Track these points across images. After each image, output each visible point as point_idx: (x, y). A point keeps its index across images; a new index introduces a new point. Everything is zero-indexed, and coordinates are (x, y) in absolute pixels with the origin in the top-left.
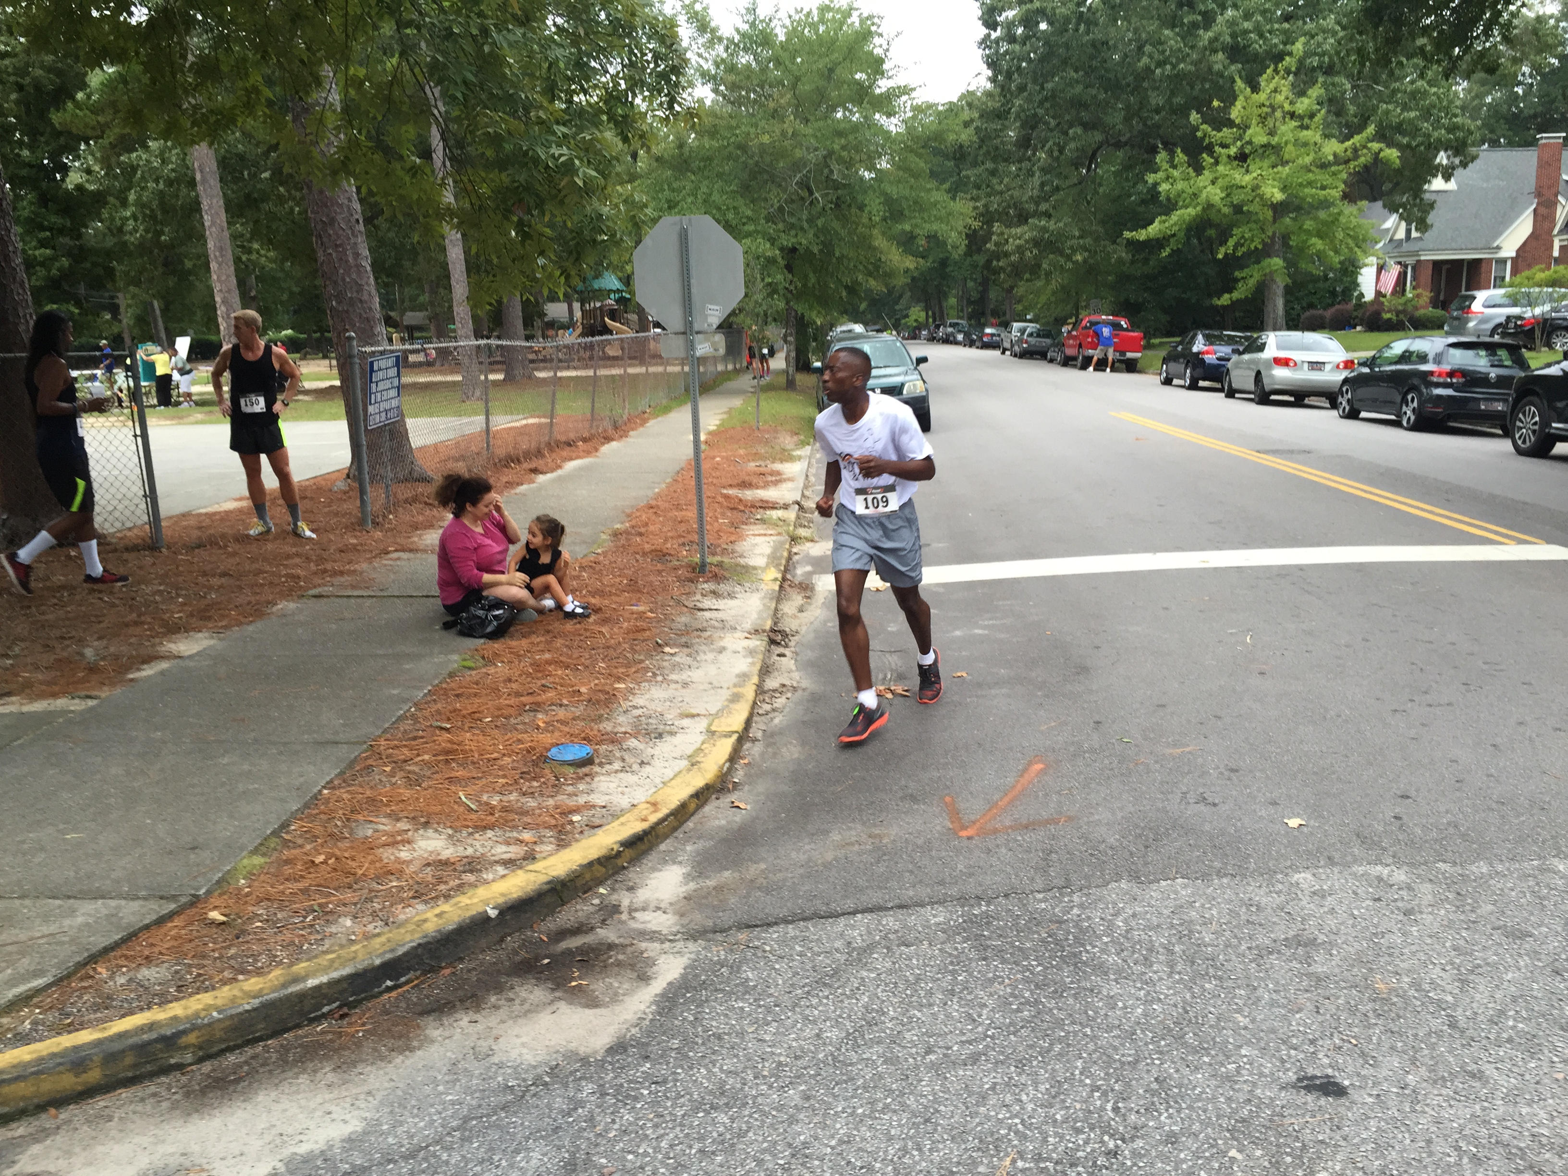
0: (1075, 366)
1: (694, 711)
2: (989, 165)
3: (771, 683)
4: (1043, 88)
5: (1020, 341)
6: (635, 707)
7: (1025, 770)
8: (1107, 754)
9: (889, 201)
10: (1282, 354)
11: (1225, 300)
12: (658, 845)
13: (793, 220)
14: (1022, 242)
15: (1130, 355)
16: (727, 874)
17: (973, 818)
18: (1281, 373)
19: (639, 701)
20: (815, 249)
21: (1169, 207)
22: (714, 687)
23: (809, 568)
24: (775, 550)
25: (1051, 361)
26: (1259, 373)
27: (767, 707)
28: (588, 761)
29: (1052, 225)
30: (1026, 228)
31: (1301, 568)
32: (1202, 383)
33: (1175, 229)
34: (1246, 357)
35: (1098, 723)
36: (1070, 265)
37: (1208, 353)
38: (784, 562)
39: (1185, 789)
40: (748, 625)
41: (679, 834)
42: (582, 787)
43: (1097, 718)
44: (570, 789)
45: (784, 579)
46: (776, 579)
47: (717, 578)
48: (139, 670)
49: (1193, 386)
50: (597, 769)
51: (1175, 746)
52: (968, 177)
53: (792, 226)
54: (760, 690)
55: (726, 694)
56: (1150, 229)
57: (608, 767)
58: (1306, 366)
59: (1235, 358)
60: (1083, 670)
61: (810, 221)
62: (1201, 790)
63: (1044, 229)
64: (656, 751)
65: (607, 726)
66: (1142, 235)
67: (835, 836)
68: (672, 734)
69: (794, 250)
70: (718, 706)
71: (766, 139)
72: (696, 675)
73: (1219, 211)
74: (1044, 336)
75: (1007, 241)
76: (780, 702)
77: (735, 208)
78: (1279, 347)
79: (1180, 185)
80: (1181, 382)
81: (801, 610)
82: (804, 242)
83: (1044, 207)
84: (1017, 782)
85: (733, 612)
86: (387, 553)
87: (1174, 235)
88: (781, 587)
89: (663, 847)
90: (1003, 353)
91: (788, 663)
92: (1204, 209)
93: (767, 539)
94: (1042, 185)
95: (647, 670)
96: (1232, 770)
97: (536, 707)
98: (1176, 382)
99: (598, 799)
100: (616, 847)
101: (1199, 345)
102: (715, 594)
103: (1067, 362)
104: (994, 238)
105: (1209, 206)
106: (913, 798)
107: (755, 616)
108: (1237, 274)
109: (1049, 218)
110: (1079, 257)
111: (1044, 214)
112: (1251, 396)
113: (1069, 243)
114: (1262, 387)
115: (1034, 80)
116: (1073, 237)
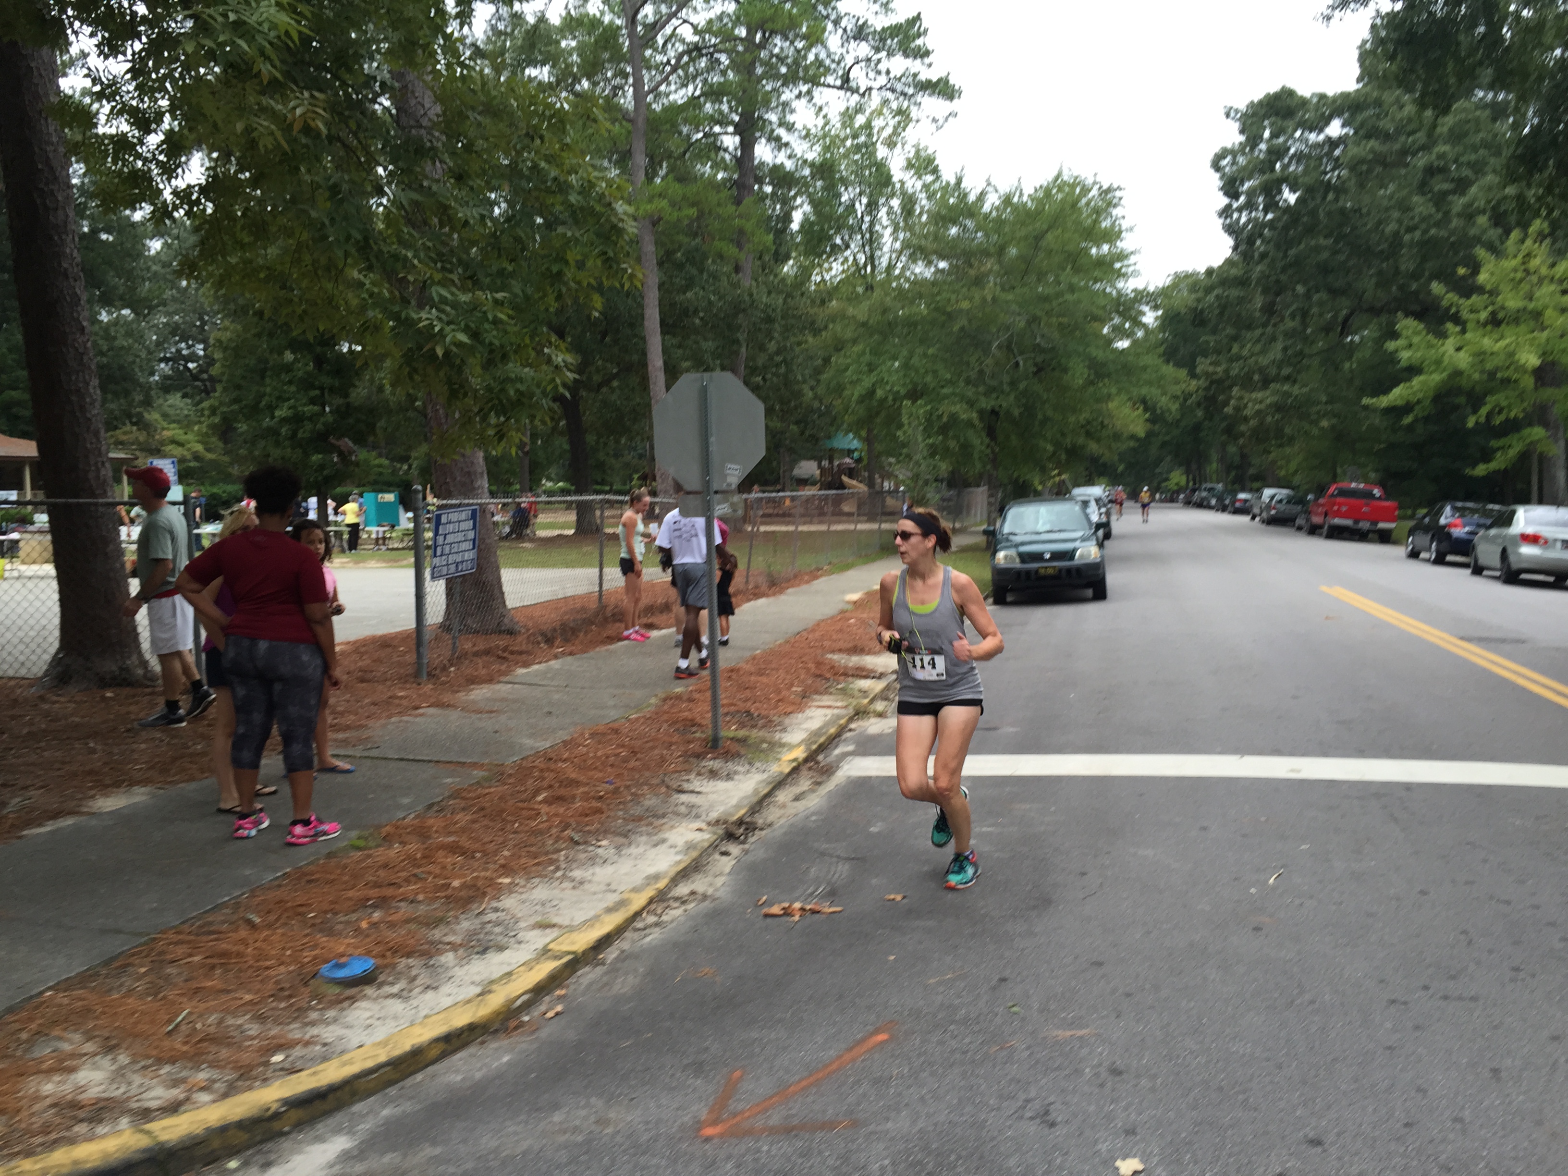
0: (1320, 535)
1: (555, 920)
2: (1230, 331)
3: (683, 890)
4: (1286, 255)
5: (1269, 507)
6: (496, 910)
7: (863, 1040)
8: (977, 1028)
10: (1530, 530)
11: (1481, 470)
12: (352, 1103)
13: (993, 383)
14: (1262, 406)
15: (1382, 525)
16: (387, 1159)
17: (740, 1106)
18: (1527, 550)
19: (508, 902)
20: (1016, 412)
21: (1411, 373)
22: (609, 888)
23: (851, 748)
24: (826, 725)
25: (1300, 528)
26: (1504, 551)
27: (652, 919)
28: (367, 979)
29: (1296, 390)
30: (1268, 392)
31: (1408, 787)
32: (1450, 558)
33: (1420, 395)
34: (1493, 532)
35: (1003, 980)
36: (1315, 431)
37: (1456, 526)
38: (822, 740)
39: (1033, 1094)
40: (714, 815)
41: (393, 1091)
42: (331, 1014)
43: (1007, 973)
44: (314, 1015)
45: (806, 760)
46: (795, 760)
47: (730, 755)
48: (40, 825)
49: (1440, 561)
50: (369, 991)
51: (1071, 1025)
52: (1207, 342)
53: (994, 389)
54: (661, 898)
55: (612, 899)
56: (1391, 395)
57: (388, 989)
58: (1559, 545)
59: (1482, 532)
60: (1044, 902)
61: (1011, 384)
62: (1052, 1099)
63: (1287, 394)
64: (459, 972)
65: (437, 934)
66: (1381, 402)
67: (557, 1117)
68: (501, 948)
69: (994, 412)
70: (591, 914)
71: (965, 305)
72: (601, 874)
73: (1469, 376)
74: (1296, 503)
75: (1245, 406)
76: (675, 913)
78: (1528, 522)
79: (1423, 352)
80: (1428, 556)
81: (797, 799)
82: (1004, 405)
83: (1286, 371)
84: (839, 1057)
85: (712, 797)
86: (417, 708)
87: (1419, 402)
88: (795, 770)
89: (358, 1107)
90: (1253, 518)
91: (726, 864)
92: (1452, 375)
93: (829, 712)
94: (1285, 349)
95: (552, 862)
96: (1116, 1072)
97: (382, 902)
98: (1423, 555)
99: (328, 1033)
100: (274, 1107)
101: (1447, 517)
102: (713, 774)
103: (1313, 531)
104: (1232, 402)
105: (1457, 373)
106: (698, 1068)
107: (734, 802)
108: (1494, 443)
109: (1295, 382)
110: (1325, 423)
111: (1287, 378)
112: (1498, 574)
113: (1315, 409)
114: (1509, 565)
115: (1278, 246)
116: (1319, 403)
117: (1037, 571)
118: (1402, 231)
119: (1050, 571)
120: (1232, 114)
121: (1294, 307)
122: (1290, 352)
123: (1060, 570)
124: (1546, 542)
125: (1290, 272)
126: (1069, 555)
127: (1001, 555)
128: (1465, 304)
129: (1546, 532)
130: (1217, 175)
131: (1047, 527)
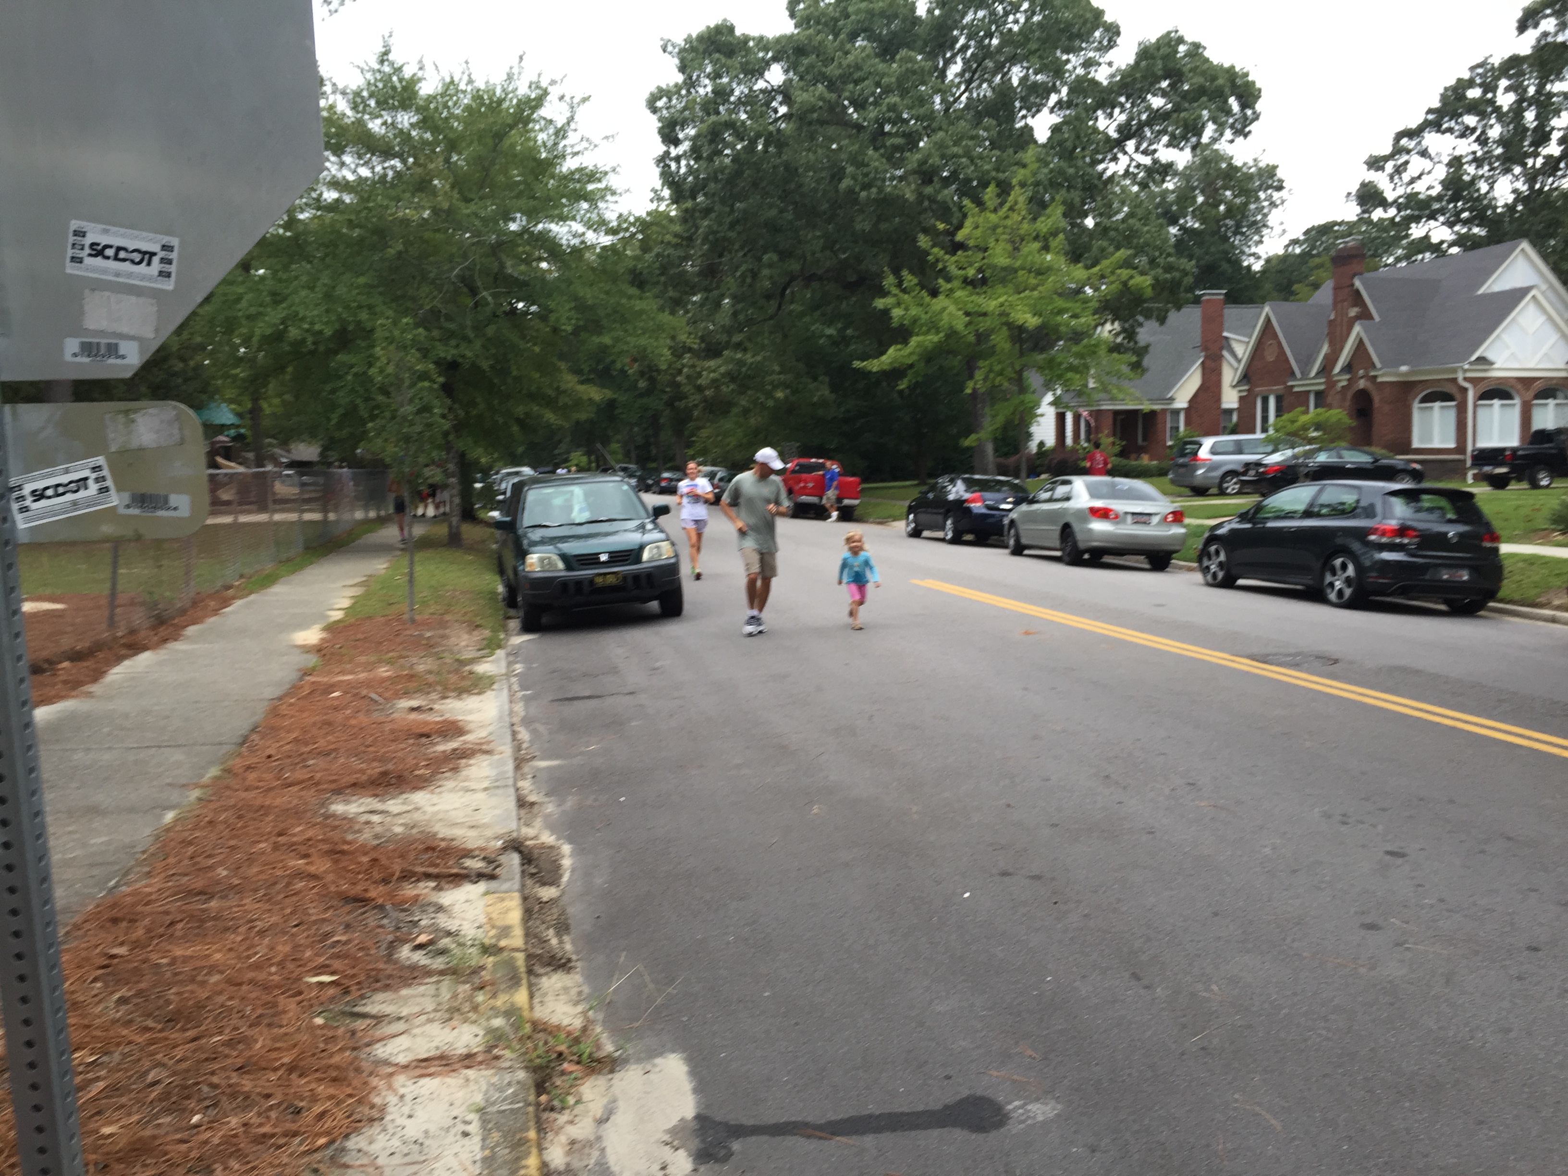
4: (732, 211)
9: (581, 307)
10: (1099, 504)
13: (452, 326)
14: (716, 376)
18: (1099, 526)
20: (485, 365)
21: (902, 334)
26: (1065, 528)
29: (749, 358)
30: (719, 361)
32: (966, 537)
33: (915, 359)
34: (1039, 507)
36: (770, 403)
37: (972, 500)
53: (451, 334)
56: (884, 358)
58: (1129, 519)
59: (1020, 508)
61: (475, 328)
63: (741, 363)
66: (875, 365)
69: (454, 364)
73: (962, 338)
75: (699, 375)
77: (370, 307)
78: (1094, 496)
79: (914, 311)
80: (940, 534)
82: (469, 354)
83: (737, 338)
87: (911, 366)
92: (948, 336)
94: (735, 314)
98: (932, 534)
101: (957, 490)
104: (685, 370)
105: (951, 333)
109: (745, 350)
110: (780, 395)
111: (739, 346)
112: (1058, 554)
113: (769, 378)
114: (1075, 543)
115: (723, 201)
116: (773, 372)
117: (591, 581)
118: (857, 189)
119: (611, 580)
120: (670, 48)
121: (743, 268)
122: (741, 317)
123: (625, 578)
124: (1117, 517)
125: (739, 228)
126: (633, 555)
127: (533, 559)
128: (951, 263)
129: (1119, 506)
130: (654, 118)
131: (585, 516)
